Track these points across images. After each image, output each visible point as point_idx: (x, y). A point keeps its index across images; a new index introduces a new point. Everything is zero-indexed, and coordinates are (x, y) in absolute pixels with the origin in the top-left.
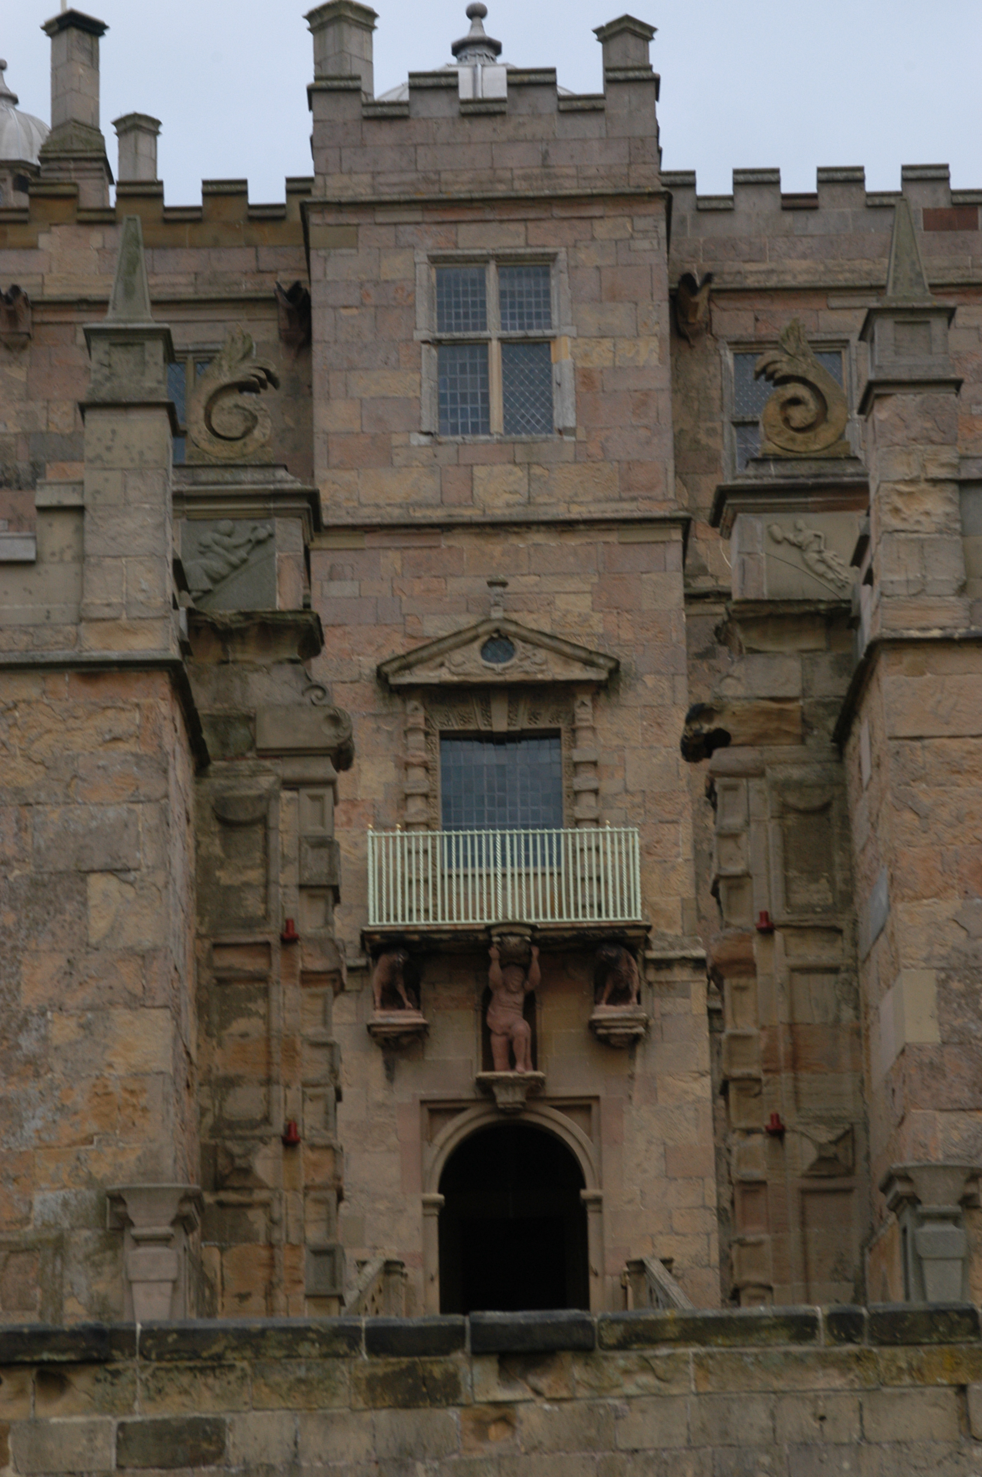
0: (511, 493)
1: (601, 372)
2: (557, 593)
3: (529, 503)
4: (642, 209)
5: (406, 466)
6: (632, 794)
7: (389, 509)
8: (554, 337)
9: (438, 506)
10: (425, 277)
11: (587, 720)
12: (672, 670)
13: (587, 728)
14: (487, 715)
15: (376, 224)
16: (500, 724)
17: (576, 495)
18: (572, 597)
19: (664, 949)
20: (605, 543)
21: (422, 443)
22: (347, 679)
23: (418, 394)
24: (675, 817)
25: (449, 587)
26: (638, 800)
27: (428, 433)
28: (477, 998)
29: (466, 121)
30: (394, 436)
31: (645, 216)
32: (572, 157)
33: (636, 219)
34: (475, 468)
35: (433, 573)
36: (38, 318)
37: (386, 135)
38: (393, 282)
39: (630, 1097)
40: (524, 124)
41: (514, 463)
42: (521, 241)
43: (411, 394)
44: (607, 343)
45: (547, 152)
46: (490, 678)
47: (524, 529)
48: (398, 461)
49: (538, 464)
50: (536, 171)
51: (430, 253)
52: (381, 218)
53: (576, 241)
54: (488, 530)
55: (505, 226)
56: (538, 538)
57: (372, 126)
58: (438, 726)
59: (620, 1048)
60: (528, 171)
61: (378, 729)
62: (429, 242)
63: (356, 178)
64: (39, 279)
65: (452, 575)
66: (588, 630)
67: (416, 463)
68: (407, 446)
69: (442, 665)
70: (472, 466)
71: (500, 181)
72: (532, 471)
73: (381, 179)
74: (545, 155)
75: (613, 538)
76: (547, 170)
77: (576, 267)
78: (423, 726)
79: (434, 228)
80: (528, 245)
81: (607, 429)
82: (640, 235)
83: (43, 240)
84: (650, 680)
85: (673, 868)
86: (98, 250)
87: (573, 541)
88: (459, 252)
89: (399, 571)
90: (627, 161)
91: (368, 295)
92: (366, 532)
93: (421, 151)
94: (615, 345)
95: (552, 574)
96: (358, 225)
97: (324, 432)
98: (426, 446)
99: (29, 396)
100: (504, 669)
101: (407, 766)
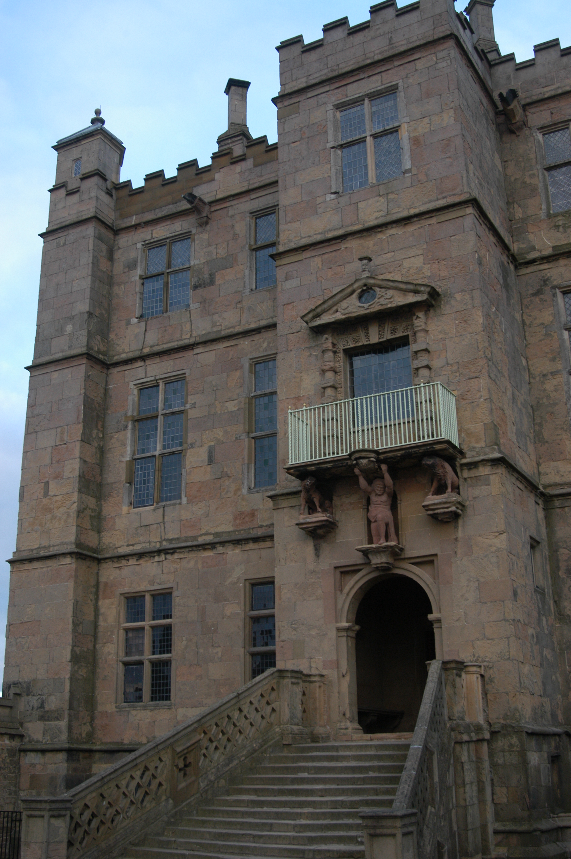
0: (378, 212)
1: (424, 136)
2: (404, 259)
3: (387, 215)
4: (441, 47)
5: (324, 212)
6: (451, 365)
7: (315, 236)
8: (399, 126)
9: (340, 228)
10: (332, 116)
11: (420, 326)
12: (471, 287)
13: (421, 330)
14: (367, 336)
15: (308, 98)
16: (374, 338)
17: (413, 204)
18: (412, 258)
19: (473, 456)
20: (428, 225)
21: (332, 198)
22: (295, 331)
23: (329, 175)
24: (477, 375)
25: (346, 270)
26: (455, 368)
27: (335, 193)
28: (364, 502)
29: (351, 38)
30: (318, 199)
31: (443, 50)
32: (404, 35)
33: (438, 54)
34: (359, 204)
35: (338, 264)
36: (213, 209)
37: (313, 56)
38: (316, 123)
39: (456, 552)
40: (379, 28)
41: (379, 196)
42: (379, 83)
43: (326, 175)
44: (426, 120)
45: (391, 37)
46: (362, 312)
47: (384, 229)
48: (320, 211)
49: (392, 193)
50: (386, 48)
51: (334, 104)
52: (310, 95)
53: (407, 74)
54: (365, 234)
55: (371, 79)
56: (393, 231)
57: (306, 55)
58: (341, 347)
59: (447, 522)
60: (382, 49)
61: (311, 354)
62: (333, 99)
63: (299, 81)
64: (215, 193)
65: (347, 263)
66: (422, 276)
67: (329, 209)
68: (325, 202)
69: (337, 311)
70: (357, 203)
71: (367, 59)
72: (389, 197)
73: (311, 78)
74: (391, 39)
75: (433, 221)
76: (391, 46)
77: (408, 87)
78: (331, 348)
79: (336, 91)
80: (382, 84)
81: (428, 164)
82: (441, 61)
83: (217, 176)
84: (458, 296)
85: (478, 405)
86: (239, 173)
87: (411, 229)
88: (348, 99)
89: (321, 267)
90: (433, 27)
91: (304, 133)
92: (303, 251)
93: (329, 58)
94: (430, 120)
95: (400, 249)
96: (299, 102)
97: (284, 206)
98: (334, 199)
99: (209, 245)
100: (370, 305)
101: (323, 372)
